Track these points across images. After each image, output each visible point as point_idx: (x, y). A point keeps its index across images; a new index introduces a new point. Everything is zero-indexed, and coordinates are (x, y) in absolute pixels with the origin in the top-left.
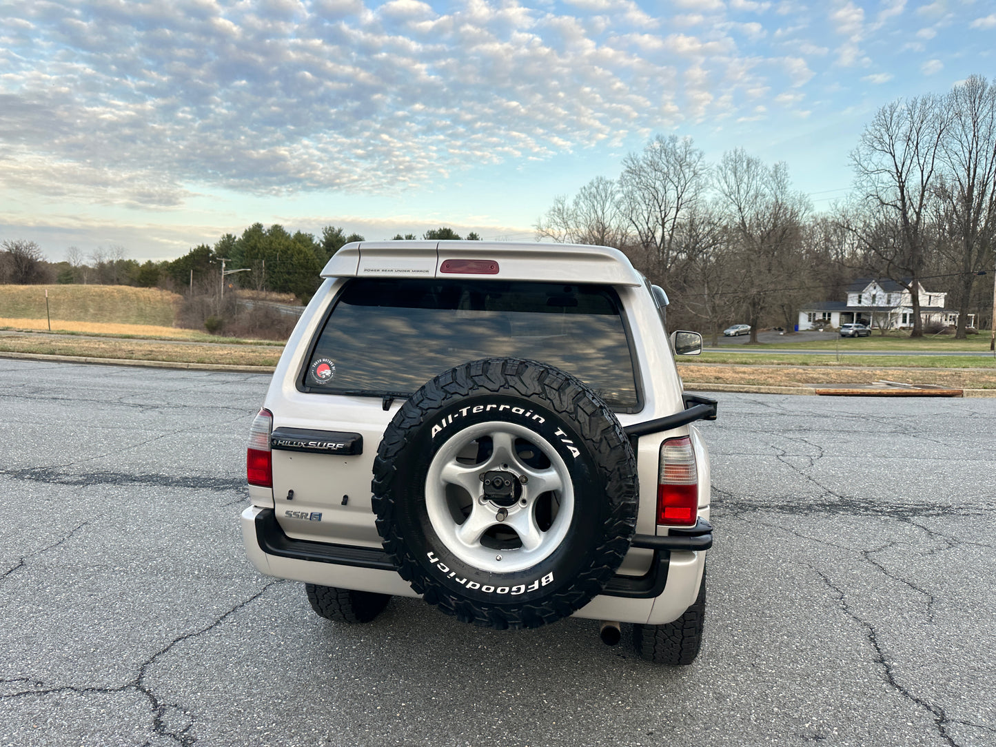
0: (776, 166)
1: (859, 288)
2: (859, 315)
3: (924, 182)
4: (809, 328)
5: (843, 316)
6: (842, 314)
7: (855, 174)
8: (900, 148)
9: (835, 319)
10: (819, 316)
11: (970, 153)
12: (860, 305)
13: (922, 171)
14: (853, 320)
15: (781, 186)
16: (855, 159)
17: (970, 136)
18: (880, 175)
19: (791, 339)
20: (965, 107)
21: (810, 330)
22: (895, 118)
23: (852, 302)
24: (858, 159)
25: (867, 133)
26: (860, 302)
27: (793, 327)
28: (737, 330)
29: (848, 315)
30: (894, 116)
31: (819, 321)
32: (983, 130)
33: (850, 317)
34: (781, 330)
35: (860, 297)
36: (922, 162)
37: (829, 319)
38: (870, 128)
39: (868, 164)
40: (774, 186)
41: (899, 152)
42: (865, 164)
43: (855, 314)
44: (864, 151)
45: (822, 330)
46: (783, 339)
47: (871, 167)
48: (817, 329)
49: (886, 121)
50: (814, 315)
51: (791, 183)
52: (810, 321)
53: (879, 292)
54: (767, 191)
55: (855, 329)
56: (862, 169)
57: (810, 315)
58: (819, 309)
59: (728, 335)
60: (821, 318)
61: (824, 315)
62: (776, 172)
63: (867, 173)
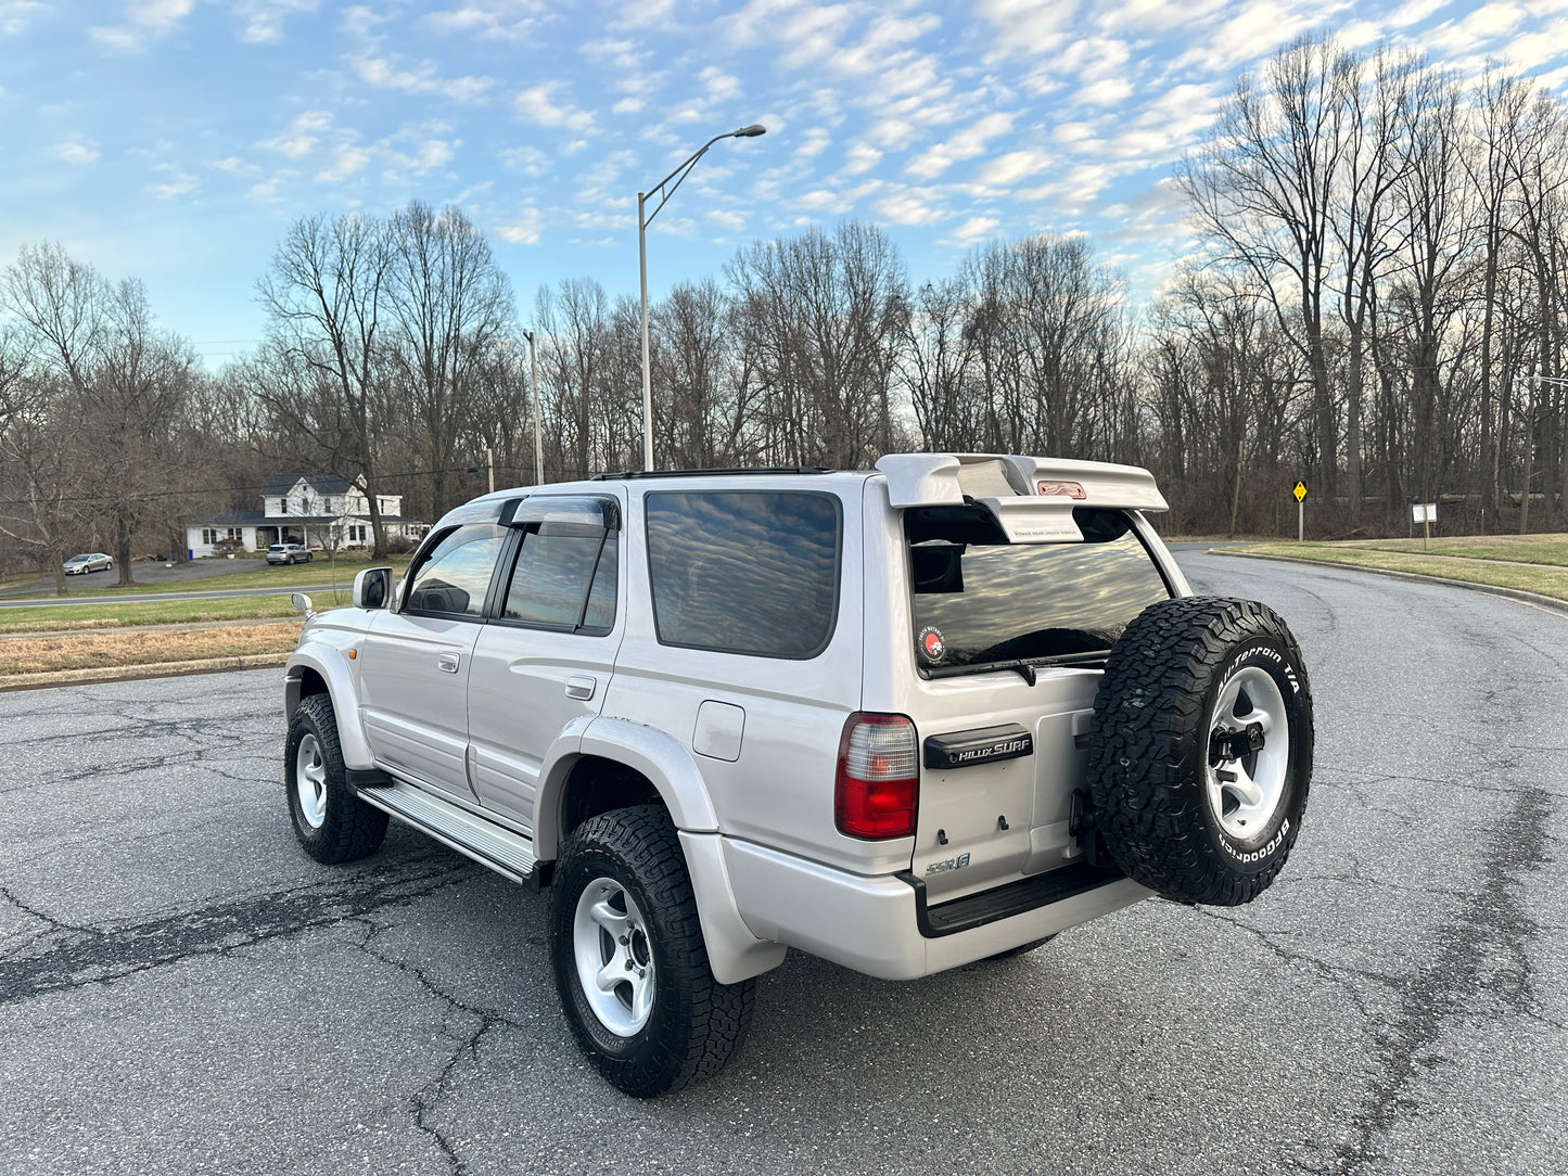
0: (124, 285)
1: (282, 489)
2: (285, 530)
3: (366, 338)
4: (210, 555)
5: (261, 533)
6: (259, 529)
7: (268, 315)
8: (329, 284)
9: (250, 538)
10: (222, 535)
11: (424, 305)
12: (284, 515)
13: (362, 323)
14: (277, 538)
15: (137, 320)
16: (266, 292)
17: (422, 282)
18: (303, 320)
19: (187, 573)
20: (411, 241)
21: (211, 558)
22: (318, 241)
23: (272, 510)
24: (270, 292)
25: (281, 255)
26: (284, 511)
27: (182, 555)
28: (86, 563)
29: (270, 531)
30: (317, 237)
31: (223, 543)
32: (435, 278)
33: (272, 533)
34: (162, 559)
35: (284, 502)
36: (360, 309)
37: (240, 539)
38: (285, 249)
39: (286, 301)
40: (126, 319)
41: (329, 293)
42: (281, 301)
43: (280, 529)
44: (278, 282)
45: (232, 556)
46: (173, 574)
47: (291, 308)
48: (224, 555)
49: (307, 239)
50: (213, 533)
51: (155, 317)
52: (206, 542)
53: (311, 495)
54: (110, 324)
55: (290, 552)
56: (277, 307)
57: (205, 533)
58: (221, 521)
59: (71, 574)
60: (226, 537)
61: (231, 532)
62: (125, 294)
63: (283, 314)
